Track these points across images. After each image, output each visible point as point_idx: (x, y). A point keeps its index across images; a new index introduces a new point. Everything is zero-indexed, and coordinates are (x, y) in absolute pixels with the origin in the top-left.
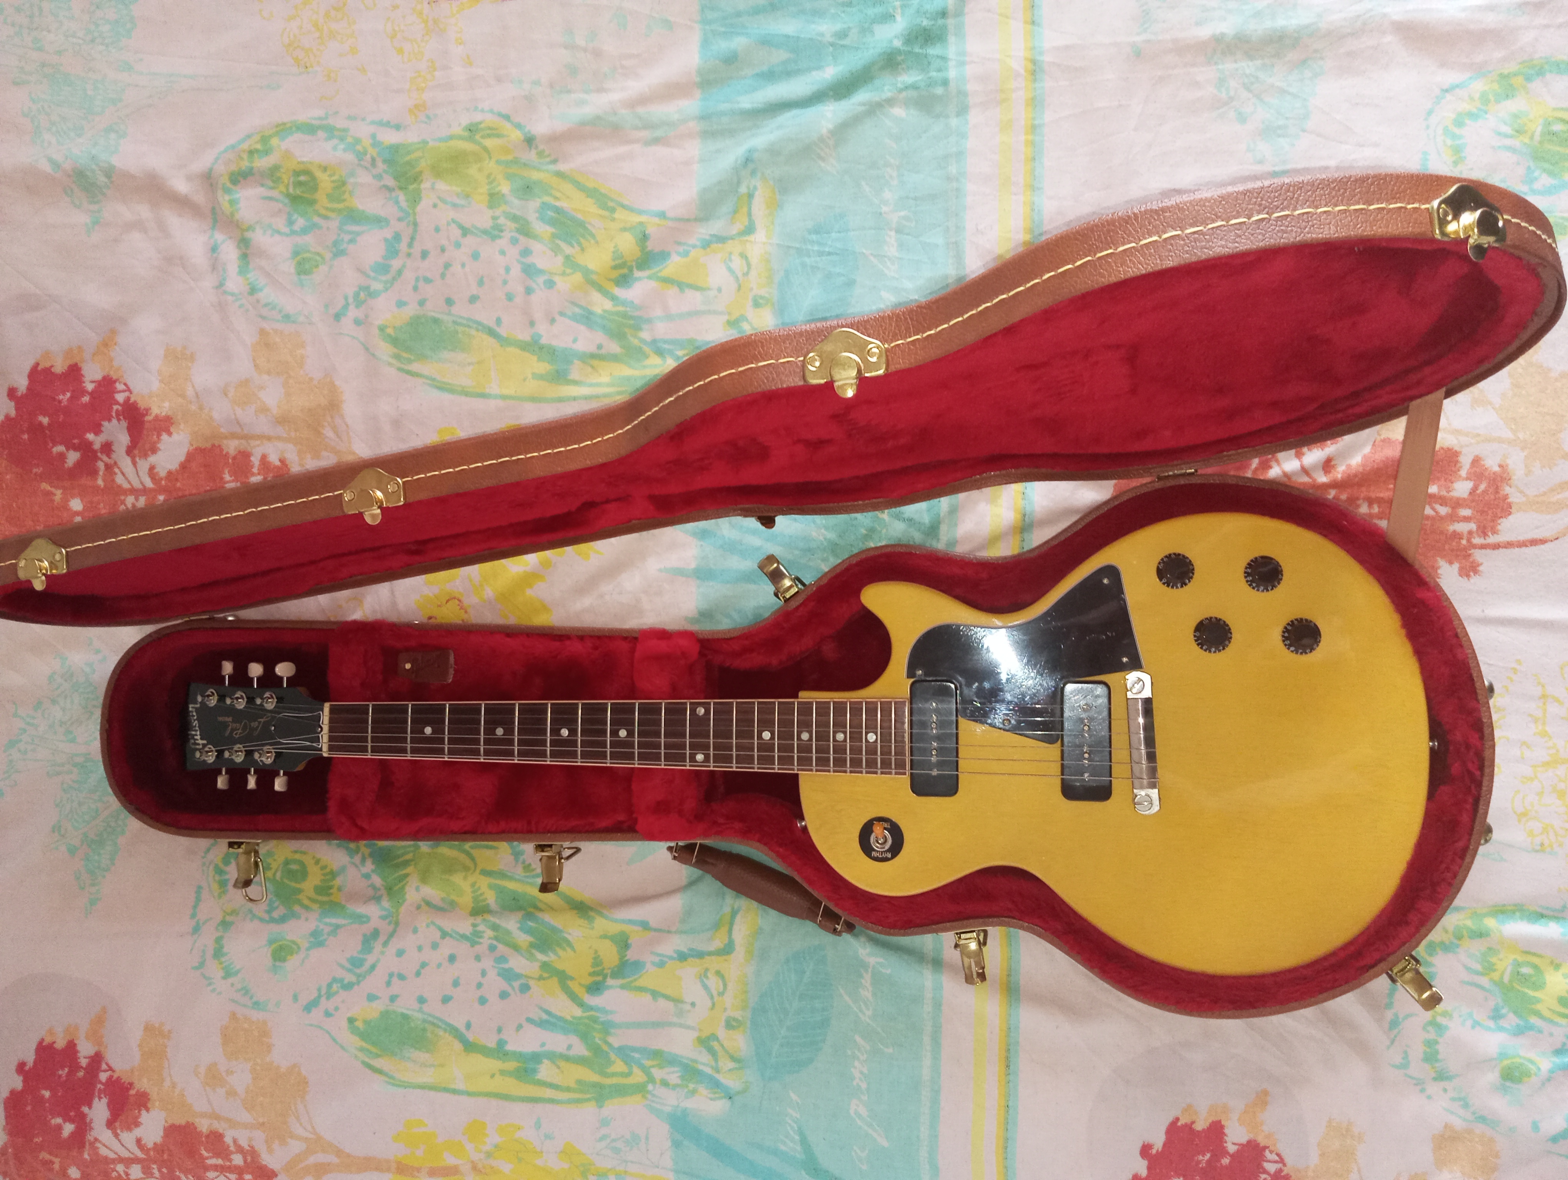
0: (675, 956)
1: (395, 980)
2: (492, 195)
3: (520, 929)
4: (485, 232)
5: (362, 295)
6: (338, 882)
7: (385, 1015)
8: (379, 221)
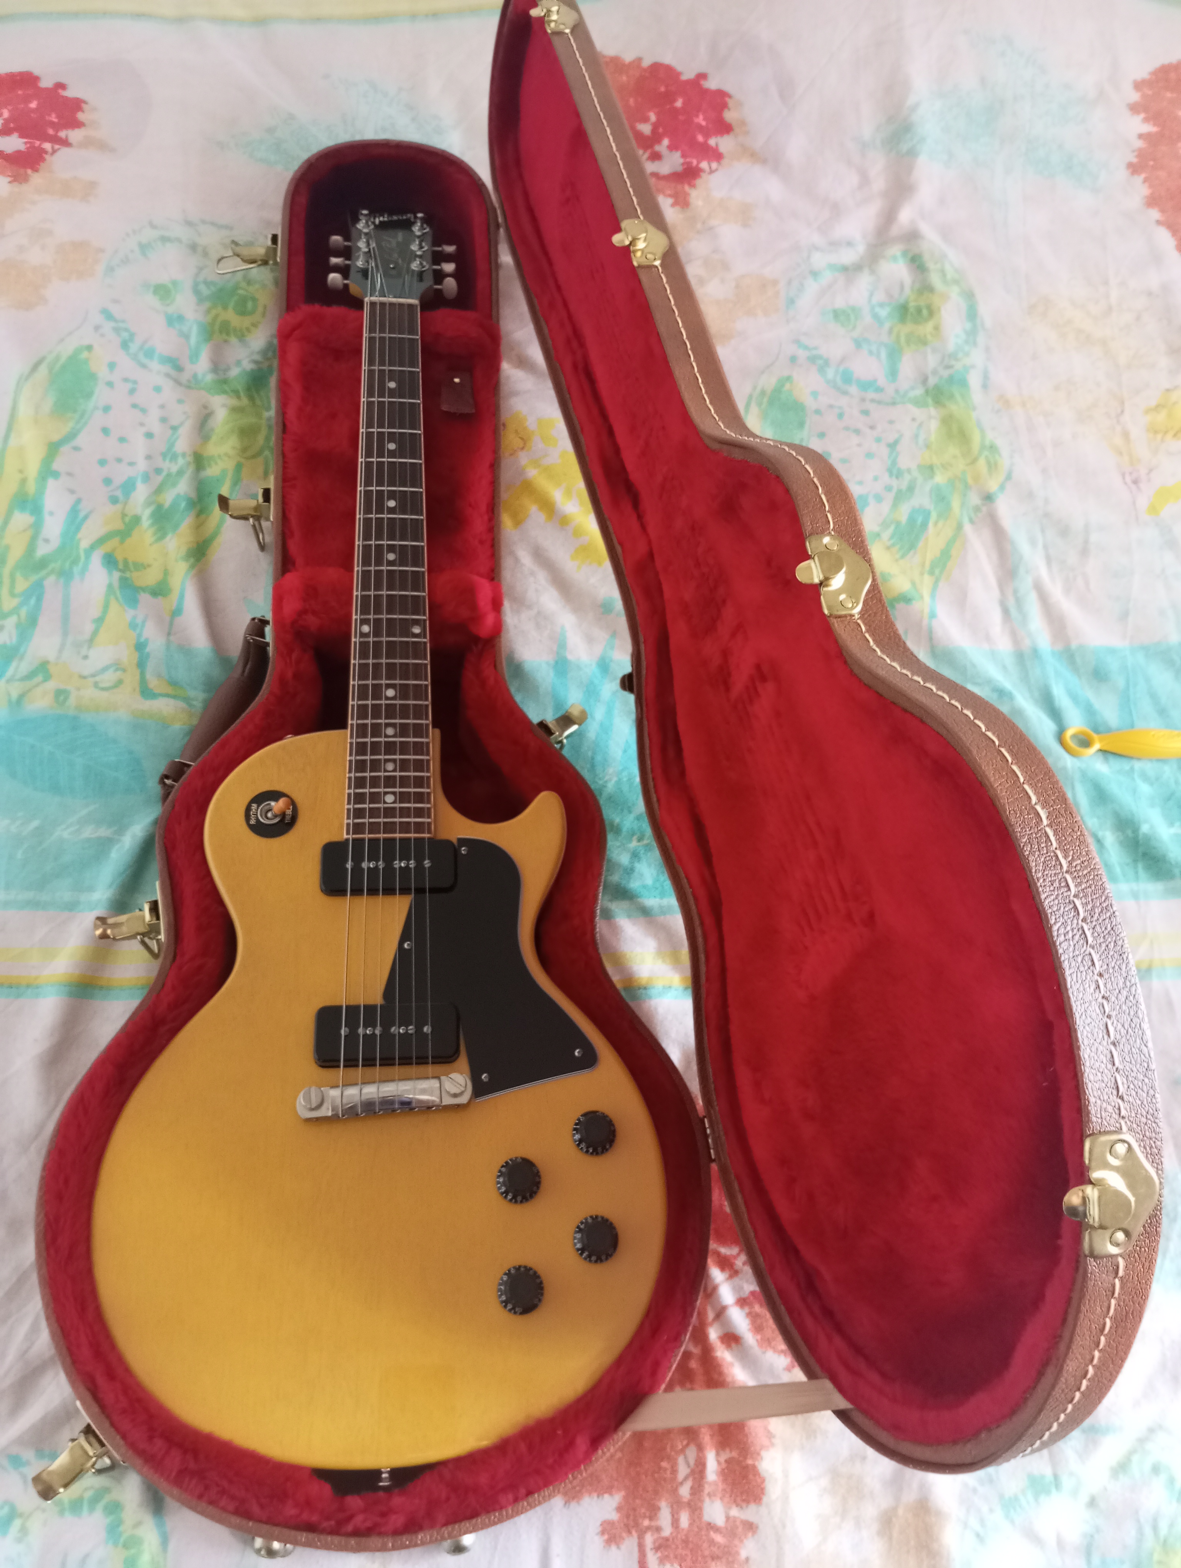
0: (142, 640)
1: (130, 385)
2: (931, 468)
3: (178, 495)
4: (894, 463)
5: (820, 362)
6: (234, 340)
7: (93, 377)
8: (893, 373)
